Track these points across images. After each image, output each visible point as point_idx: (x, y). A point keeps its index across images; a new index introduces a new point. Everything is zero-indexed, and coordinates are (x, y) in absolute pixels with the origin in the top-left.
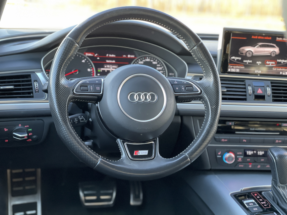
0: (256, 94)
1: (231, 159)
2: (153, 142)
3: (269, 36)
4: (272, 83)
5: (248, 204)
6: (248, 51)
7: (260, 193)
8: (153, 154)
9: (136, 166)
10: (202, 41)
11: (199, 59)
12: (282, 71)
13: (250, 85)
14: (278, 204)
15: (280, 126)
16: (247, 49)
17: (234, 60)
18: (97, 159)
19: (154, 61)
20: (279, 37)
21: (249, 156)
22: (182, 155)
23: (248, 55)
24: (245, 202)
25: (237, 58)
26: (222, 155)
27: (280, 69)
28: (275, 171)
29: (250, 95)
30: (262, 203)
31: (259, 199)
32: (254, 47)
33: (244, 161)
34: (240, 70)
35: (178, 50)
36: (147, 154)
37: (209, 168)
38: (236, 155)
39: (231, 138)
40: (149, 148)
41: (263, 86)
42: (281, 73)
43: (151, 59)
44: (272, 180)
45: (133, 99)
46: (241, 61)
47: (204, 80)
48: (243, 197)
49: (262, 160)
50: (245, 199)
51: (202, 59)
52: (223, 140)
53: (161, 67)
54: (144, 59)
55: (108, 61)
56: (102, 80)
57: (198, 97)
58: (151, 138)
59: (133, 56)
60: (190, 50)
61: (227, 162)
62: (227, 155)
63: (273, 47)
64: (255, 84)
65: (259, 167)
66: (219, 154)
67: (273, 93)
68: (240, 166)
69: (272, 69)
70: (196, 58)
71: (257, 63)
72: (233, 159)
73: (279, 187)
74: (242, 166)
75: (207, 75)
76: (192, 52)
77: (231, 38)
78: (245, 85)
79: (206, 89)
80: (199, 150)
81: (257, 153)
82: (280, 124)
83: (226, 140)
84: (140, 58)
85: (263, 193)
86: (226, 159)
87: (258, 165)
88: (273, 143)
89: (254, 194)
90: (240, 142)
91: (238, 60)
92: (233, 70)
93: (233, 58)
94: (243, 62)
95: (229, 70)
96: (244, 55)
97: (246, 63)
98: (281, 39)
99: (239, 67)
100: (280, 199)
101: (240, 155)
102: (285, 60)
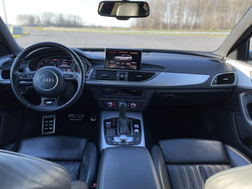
0: (120, 77)
2: (56, 98)
3: (127, 52)
16: (117, 57)
18: (28, 104)
20: (131, 52)
23: (118, 60)
24: (107, 123)
31: (113, 122)
32: (120, 56)
36: (51, 103)
40: (53, 101)
42: (133, 68)
55: (63, 63)
63: (129, 56)
66: (106, 102)
67: (128, 77)
69: (129, 67)
71: (122, 63)
72: (111, 105)
74: (116, 108)
78: (116, 73)
83: (108, 97)
85: (117, 120)
86: (108, 105)
88: (129, 98)
91: (113, 62)
92: (112, 67)
94: (116, 63)
99: (114, 65)
101: (114, 103)
102: (135, 62)
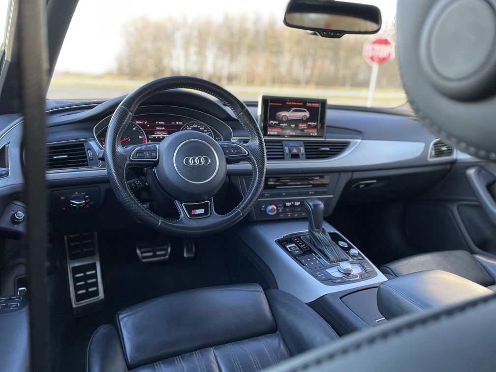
0: (292, 153)
1: (273, 210)
2: (208, 201)
3: (301, 102)
4: (304, 143)
5: (290, 248)
6: (283, 116)
7: (299, 237)
8: (209, 212)
9: (194, 224)
10: (247, 107)
11: (245, 124)
12: (312, 133)
13: (286, 146)
14: (315, 246)
15: (312, 180)
16: (283, 114)
17: (272, 123)
18: (158, 220)
19: (202, 127)
20: (309, 103)
21: (288, 207)
22: (236, 210)
23: (284, 120)
24: (288, 247)
25: (275, 122)
26: (266, 208)
27: (311, 131)
28: (311, 219)
29: (287, 154)
30: (302, 246)
31: (298, 243)
32: (289, 111)
33: (284, 211)
34: (278, 133)
35: (224, 117)
36: (204, 212)
37: (255, 219)
38: (277, 207)
39: (272, 192)
40: (205, 206)
41: (297, 145)
42: (311, 134)
43: (198, 125)
44: (309, 226)
46: (278, 125)
47: (250, 143)
48: (285, 243)
49: (299, 209)
50: (287, 244)
51: (248, 123)
52: (266, 195)
53: (207, 132)
54: (192, 125)
55: (157, 128)
56: (157, 146)
57: (246, 158)
58: (206, 198)
59: (181, 123)
60: (237, 116)
61: (270, 213)
62: (270, 207)
63: (304, 111)
64: (291, 144)
65: (296, 215)
66: (263, 207)
67: (306, 152)
68: (281, 216)
69: (304, 131)
70: (242, 123)
71: (292, 126)
72: (274, 210)
73: (315, 231)
74: (283, 216)
75: (253, 138)
76: (238, 118)
77: (269, 104)
78: (282, 145)
79: (252, 150)
80: (249, 206)
81: (294, 204)
82: (312, 178)
83: (268, 195)
84: (188, 125)
85: (301, 237)
86: (269, 211)
87: (295, 214)
88: (307, 194)
89: (294, 239)
90: (280, 195)
91: (275, 124)
92: (272, 133)
93: (271, 122)
94: (279, 125)
95: (269, 133)
96: (281, 119)
97: (282, 126)
98: (310, 104)
99: (277, 130)
100: (316, 242)
101: (280, 207)
102: (314, 122)
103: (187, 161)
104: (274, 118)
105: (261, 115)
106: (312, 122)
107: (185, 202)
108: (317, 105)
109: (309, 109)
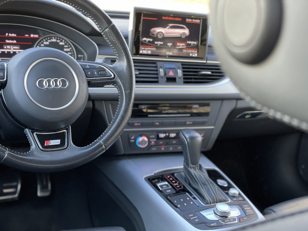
0: (168, 76)
1: (144, 142)
2: (65, 131)
3: (179, 17)
4: (182, 65)
5: (161, 186)
6: (159, 33)
7: (173, 174)
8: (66, 144)
9: (48, 157)
11: (111, 42)
12: (192, 53)
13: (161, 67)
14: (190, 185)
15: (191, 108)
16: (158, 30)
17: (145, 41)
18: (4, 152)
19: (61, 41)
20: (189, 18)
21: (161, 139)
22: (97, 142)
23: (159, 37)
24: (159, 185)
25: (149, 39)
26: (135, 139)
27: (190, 51)
28: (187, 153)
29: (162, 77)
30: (175, 184)
32: (165, 28)
33: (156, 144)
34: (152, 52)
35: (88, 31)
36: (59, 144)
37: (123, 153)
38: (149, 139)
39: (144, 121)
40: (61, 137)
41: (174, 67)
42: (191, 55)
43: (57, 39)
44: (184, 161)
45: (43, 86)
46: (153, 42)
47: (117, 64)
48: (157, 180)
49: (174, 142)
50: (158, 182)
51: (114, 41)
52: (136, 124)
53: (68, 48)
54: (50, 39)
55: (7, 41)
56: (5, 65)
57: (112, 82)
58: (63, 126)
59: (37, 36)
60: (102, 32)
61: (140, 146)
62: (141, 139)
64: (167, 65)
67: (184, 75)
68: (153, 149)
69: (182, 51)
70: (108, 41)
71: (168, 44)
72: (146, 142)
73: (191, 168)
74: (155, 149)
75: (120, 59)
76: (103, 35)
77: (142, 18)
78: (156, 67)
79: (118, 73)
80: (113, 137)
81: (169, 135)
82: (191, 105)
83: (139, 124)
84: (45, 38)
85: (175, 175)
86: (139, 143)
87: (170, 148)
88: (184, 124)
89: (167, 176)
90: (153, 125)
91: (149, 42)
92: (145, 52)
93: (144, 39)
94: (154, 44)
95: (141, 52)
96: (155, 36)
97: (157, 44)
98: (190, 20)
99: (150, 49)
100: (192, 179)
101: (153, 138)
102: (195, 41)
103: (41, 83)
104: (147, 34)
105: (133, 31)
106: (192, 40)
107: (37, 131)
108: (198, 21)
109: (189, 26)
